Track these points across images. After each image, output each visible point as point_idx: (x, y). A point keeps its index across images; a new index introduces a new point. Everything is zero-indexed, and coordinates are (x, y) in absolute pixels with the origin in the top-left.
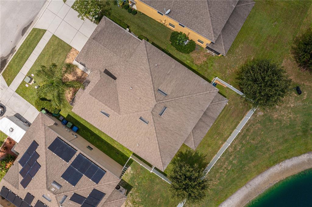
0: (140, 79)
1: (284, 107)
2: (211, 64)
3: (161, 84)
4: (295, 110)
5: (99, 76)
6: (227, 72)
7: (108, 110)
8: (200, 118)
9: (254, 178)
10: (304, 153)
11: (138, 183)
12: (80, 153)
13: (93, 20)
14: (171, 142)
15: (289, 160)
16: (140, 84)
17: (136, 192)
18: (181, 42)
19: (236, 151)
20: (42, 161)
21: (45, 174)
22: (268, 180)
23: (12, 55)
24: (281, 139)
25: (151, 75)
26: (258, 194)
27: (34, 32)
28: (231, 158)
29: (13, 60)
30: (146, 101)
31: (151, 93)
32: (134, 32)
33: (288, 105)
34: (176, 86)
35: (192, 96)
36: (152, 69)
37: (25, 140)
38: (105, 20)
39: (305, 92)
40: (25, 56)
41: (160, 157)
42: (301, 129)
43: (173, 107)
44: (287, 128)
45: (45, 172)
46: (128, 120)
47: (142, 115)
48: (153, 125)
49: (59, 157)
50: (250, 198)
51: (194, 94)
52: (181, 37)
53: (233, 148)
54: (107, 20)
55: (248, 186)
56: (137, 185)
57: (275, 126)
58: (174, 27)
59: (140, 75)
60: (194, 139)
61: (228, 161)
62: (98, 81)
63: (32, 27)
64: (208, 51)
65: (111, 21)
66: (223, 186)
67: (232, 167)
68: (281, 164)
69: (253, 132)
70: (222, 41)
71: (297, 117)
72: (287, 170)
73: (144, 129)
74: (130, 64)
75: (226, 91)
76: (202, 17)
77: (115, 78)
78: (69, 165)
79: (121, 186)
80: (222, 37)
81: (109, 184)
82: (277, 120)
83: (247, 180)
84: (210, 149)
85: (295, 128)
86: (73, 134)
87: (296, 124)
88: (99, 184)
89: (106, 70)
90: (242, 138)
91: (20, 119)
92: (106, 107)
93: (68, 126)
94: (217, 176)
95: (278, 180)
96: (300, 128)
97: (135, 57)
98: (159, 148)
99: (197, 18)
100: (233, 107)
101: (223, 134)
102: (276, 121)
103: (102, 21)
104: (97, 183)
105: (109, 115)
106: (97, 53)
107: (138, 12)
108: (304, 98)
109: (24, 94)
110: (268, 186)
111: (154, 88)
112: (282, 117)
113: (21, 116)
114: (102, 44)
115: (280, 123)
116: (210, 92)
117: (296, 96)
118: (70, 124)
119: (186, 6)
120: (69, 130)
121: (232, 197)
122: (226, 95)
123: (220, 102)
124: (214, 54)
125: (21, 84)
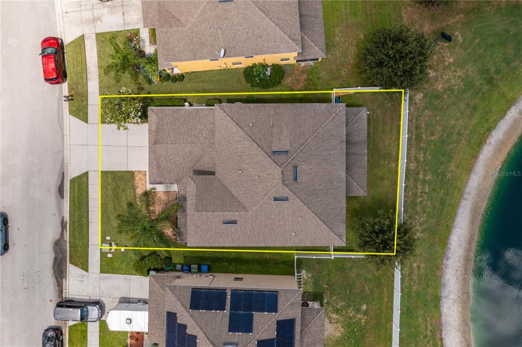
0: (243, 154)
1: (442, 69)
2: (317, 76)
3: (272, 143)
4: (459, 64)
5: (193, 183)
6: (343, 74)
7: (230, 216)
8: (345, 152)
9: (467, 182)
10: (509, 108)
11: (326, 284)
12: (232, 290)
13: (139, 122)
14: (330, 204)
15: (495, 130)
16: (247, 160)
17: (331, 296)
18: (262, 76)
19: (421, 162)
20: (194, 329)
21: (208, 342)
22: (487, 172)
23: (66, 231)
24: (467, 111)
25: (253, 141)
26: (487, 198)
27: (74, 185)
28: (421, 176)
29: (72, 236)
30: (267, 175)
31: (267, 162)
32: (196, 102)
33: (447, 63)
34: (291, 134)
35: (318, 133)
36: (249, 133)
37: (154, 322)
38: (153, 112)
39: (456, 33)
40: (83, 221)
41: (329, 230)
42: (483, 82)
43: (304, 161)
44: (464, 91)
45: (206, 339)
46: (261, 212)
47: (274, 194)
48: (296, 198)
49: (211, 311)
50: (479, 210)
51: (319, 128)
52: (257, 71)
53: (415, 162)
54: (155, 111)
55: (466, 196)
56: (327, 286)
57: (447, 100)
58: (241, 64)
59: (240, 150)
60: (356, 182)
61: (420, 182)
62: (195, 191)
63: (68, 179)
64: (303, 64)
65: (161, 108)
66: (435, 218)
67: (429, 187)
68: (489, 141)
69: (426, 125)
70: (310, 42)
71: (468, 70)
72: (502, 143)
73: (288, 210)
74: (219, 144)
75: (357, 98)
76: (266, 32)
77: (213, 173)
78: (229, 312)
79: (308, 302)
80: (306, 37)
81: (291, 304)
82: (445, 90)
83: (460, 190)
84: (386, 182)
85: (475, 85)
86: (206, 276)
87: (473, 80)
88: (280, 311)
89: (195, 171)
90: (417, 142)
91: (129, 303)
92: (226, 213)
93: (193, 271)
94: (419, 210)
95: (498, 164)
96: (480, 82)
97: (220, 132)
98: (321, 220)
99: (261, 37)
100: (379, 112)
101: (389, 153)
102: (444, 93)
103: (151, 115)
104: (276, 311)
105: (236, 221)
106: (170, 158)
107: (184, 74)
108: (461, 41)
109: (114, 269)
110: (492, 181)
111: (267, 154)
112: (448, 82)
113: (127, 298)
114: (170, 143)
115: (451, 92)
116: (336, 114)
117: (447, 46)
118: (194, 267)
119: (239, 33)
120: (198, 275)
121: (456, 223)
122: (361, 103)
123: (358, 117)
124: (311, 63)
125: (101, 259)
